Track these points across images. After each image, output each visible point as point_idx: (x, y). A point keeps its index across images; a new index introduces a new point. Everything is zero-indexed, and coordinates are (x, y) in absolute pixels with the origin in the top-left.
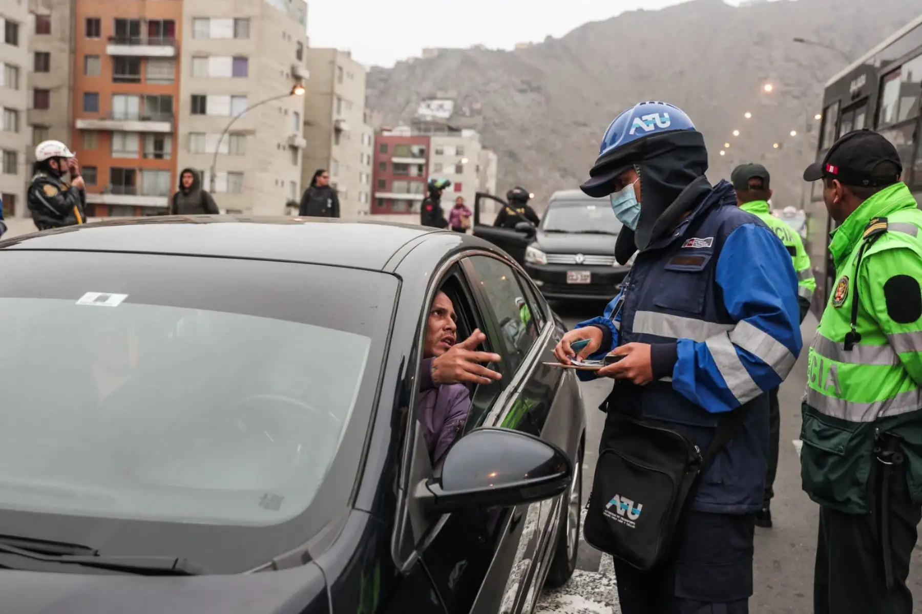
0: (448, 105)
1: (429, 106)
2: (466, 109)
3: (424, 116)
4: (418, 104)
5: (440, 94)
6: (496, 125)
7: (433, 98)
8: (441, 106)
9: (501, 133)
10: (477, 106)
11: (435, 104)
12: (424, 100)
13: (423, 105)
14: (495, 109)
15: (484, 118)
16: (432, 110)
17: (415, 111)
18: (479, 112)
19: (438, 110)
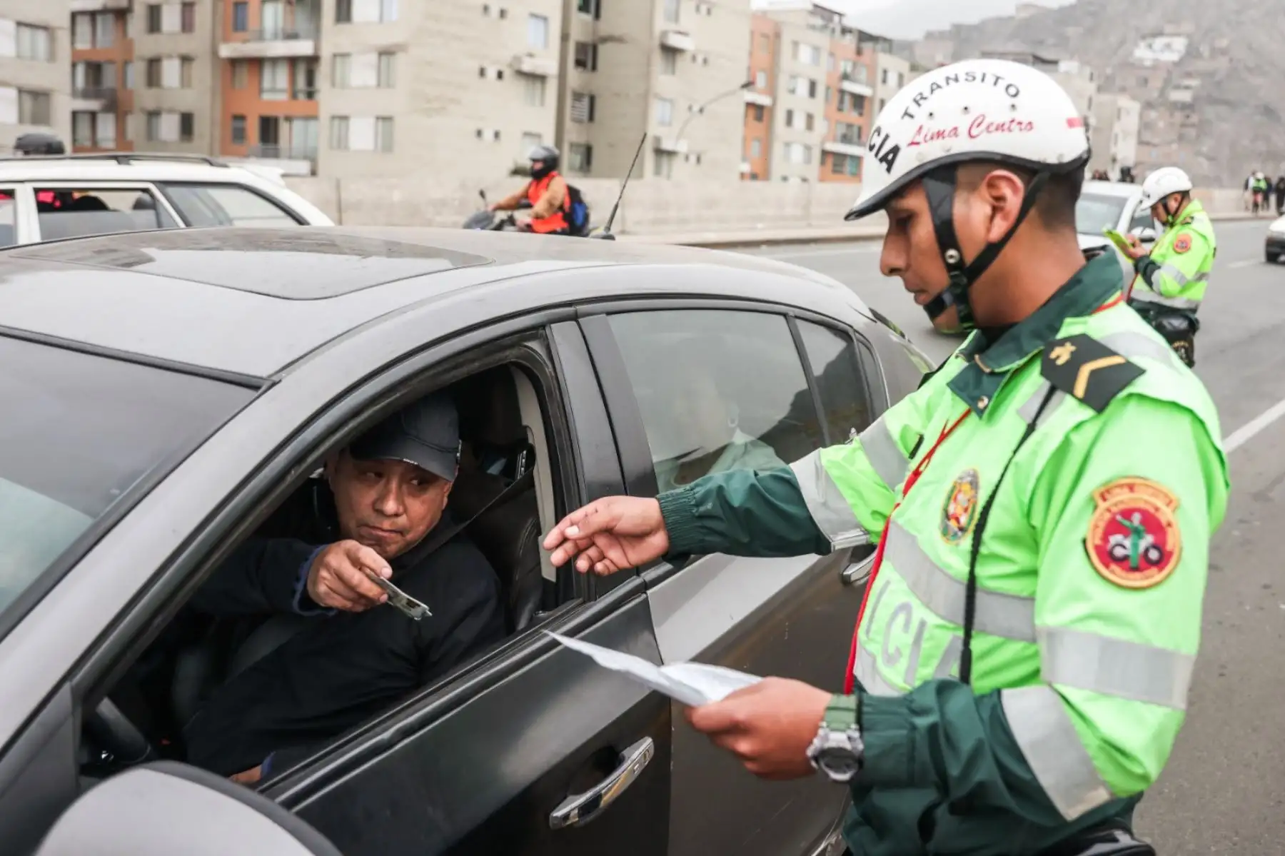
0: (1180, 44)
1: (1150, 46)
2: (1205, 49)
3: (1141, 60)
4: (1136, 45)
5: (1168, 28)
6: (1250, 70)
7: (1158, 34)
8: (1168, 46)
9: (1257, 81)
10: (1223, 43)
11: (1159, 42)
12: (1144, 37)
13: (1142, 44)
14: (1250, 48)
15: (1231, 60)
16: (1154, 51)
17: (1131, 53)
18: (1224, 52)
19: (1162, 51)
